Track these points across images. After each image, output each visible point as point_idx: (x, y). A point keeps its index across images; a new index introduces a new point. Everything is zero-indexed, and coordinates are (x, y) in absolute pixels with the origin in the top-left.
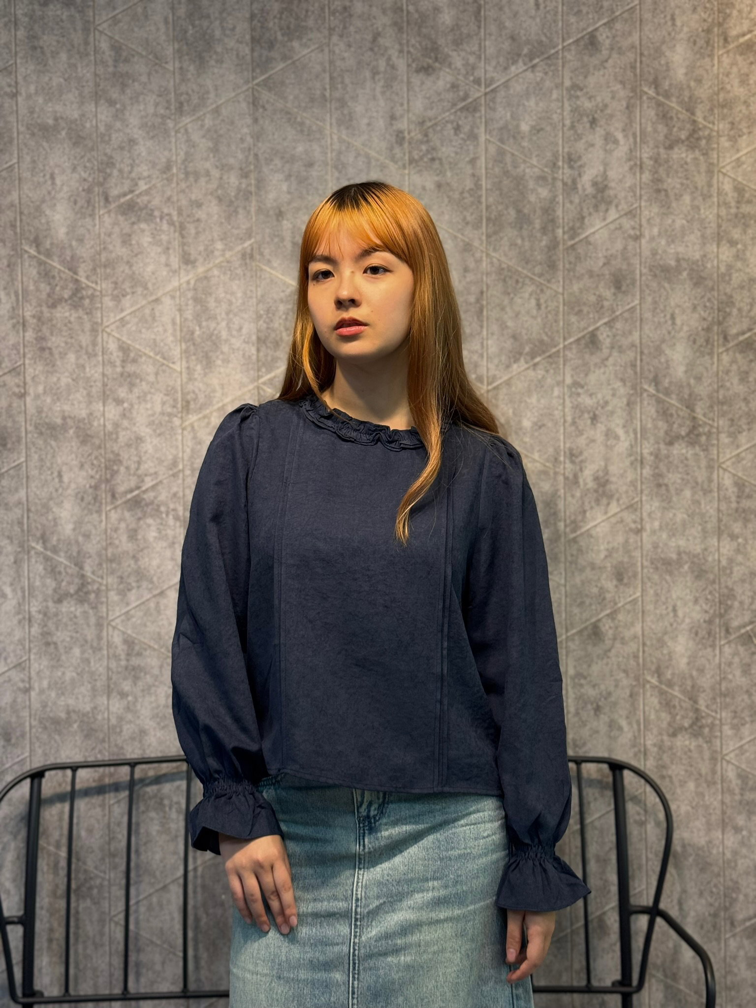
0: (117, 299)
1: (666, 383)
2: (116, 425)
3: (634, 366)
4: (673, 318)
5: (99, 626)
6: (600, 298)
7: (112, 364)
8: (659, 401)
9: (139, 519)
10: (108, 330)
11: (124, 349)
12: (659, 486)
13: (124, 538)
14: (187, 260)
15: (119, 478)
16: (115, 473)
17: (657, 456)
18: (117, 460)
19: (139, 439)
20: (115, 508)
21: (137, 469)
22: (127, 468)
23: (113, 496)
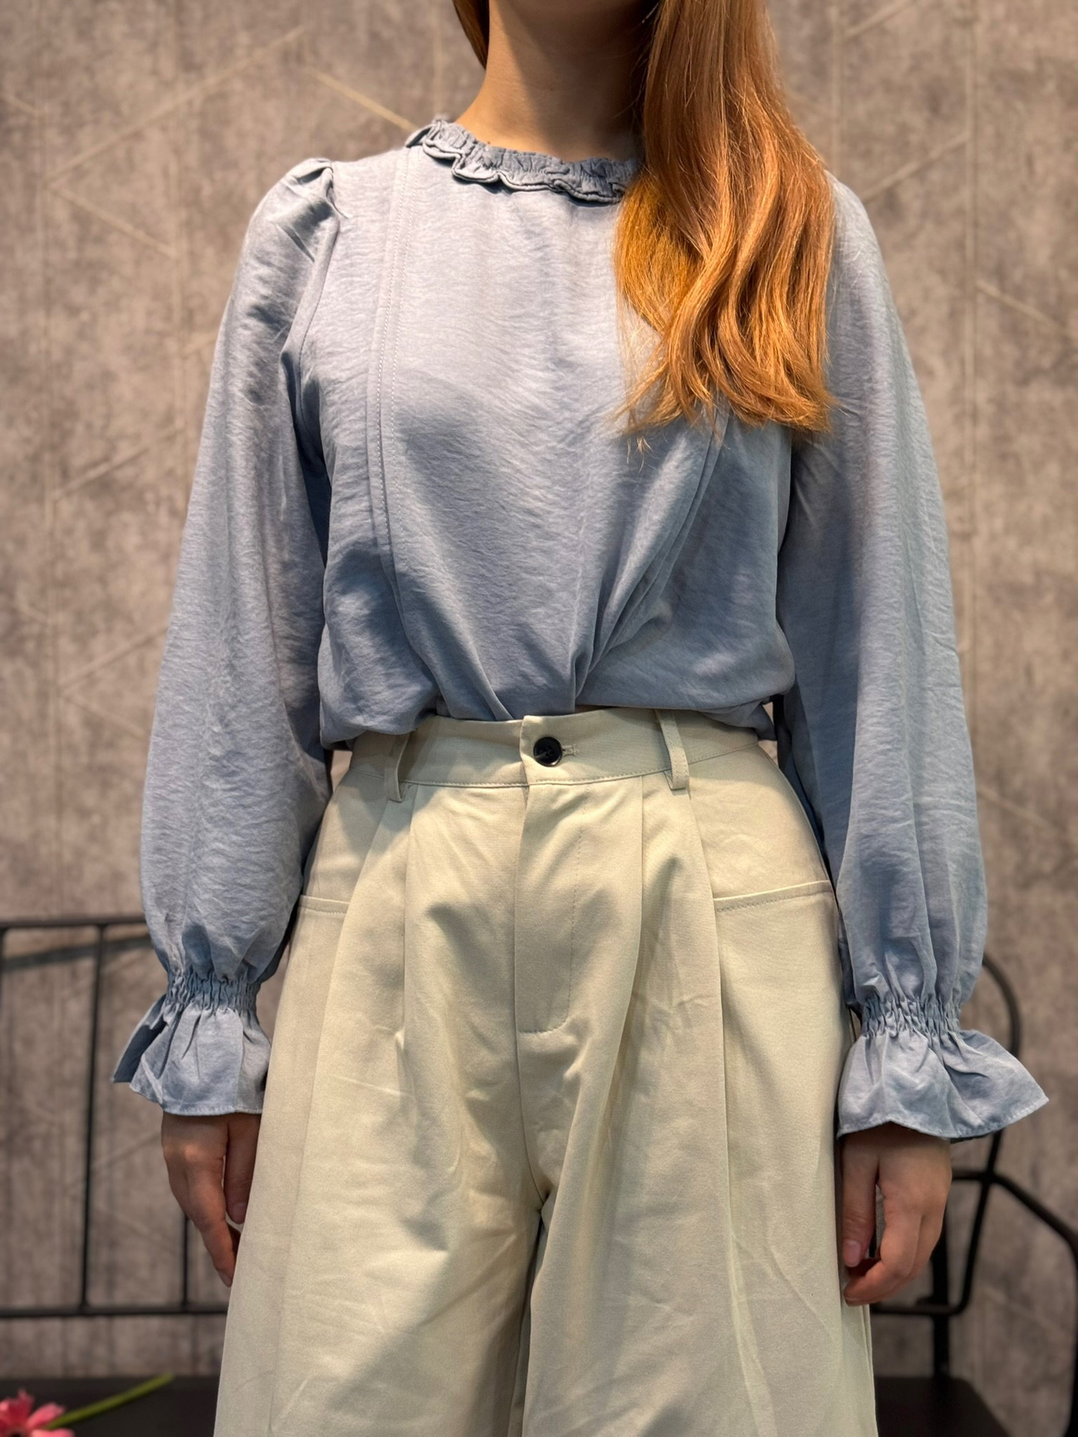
0: (69, 131)
1: (1017, 275)
2: (69, 352)
3: (960, 246)
4: (1030, 162)
5: (43, 696)
6: (904, 129)
7: (61, 245)
8: (1005, 309)
9: (109, 514)
10: (54, 186)
11: (81, 218)
12: (1004, 457)
13: (84, 546)
14: (189, 65)
15: (74, 444)
16: (67, 435)
17: (1000, 405)
18: (71, 412)
19: (108, 376)
20: (69, 494)
21: (105, 427)
22: (89, 426)
23: (65, 474)
